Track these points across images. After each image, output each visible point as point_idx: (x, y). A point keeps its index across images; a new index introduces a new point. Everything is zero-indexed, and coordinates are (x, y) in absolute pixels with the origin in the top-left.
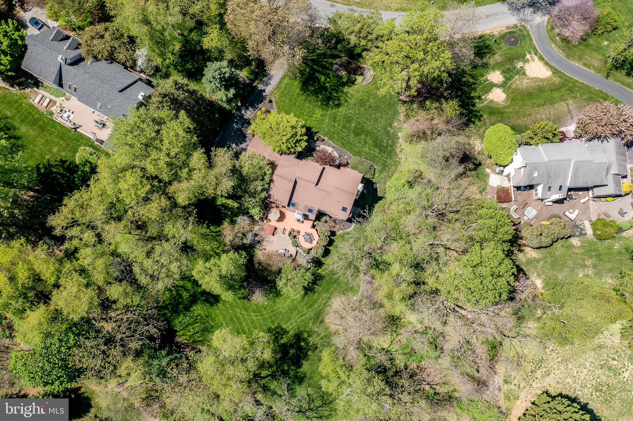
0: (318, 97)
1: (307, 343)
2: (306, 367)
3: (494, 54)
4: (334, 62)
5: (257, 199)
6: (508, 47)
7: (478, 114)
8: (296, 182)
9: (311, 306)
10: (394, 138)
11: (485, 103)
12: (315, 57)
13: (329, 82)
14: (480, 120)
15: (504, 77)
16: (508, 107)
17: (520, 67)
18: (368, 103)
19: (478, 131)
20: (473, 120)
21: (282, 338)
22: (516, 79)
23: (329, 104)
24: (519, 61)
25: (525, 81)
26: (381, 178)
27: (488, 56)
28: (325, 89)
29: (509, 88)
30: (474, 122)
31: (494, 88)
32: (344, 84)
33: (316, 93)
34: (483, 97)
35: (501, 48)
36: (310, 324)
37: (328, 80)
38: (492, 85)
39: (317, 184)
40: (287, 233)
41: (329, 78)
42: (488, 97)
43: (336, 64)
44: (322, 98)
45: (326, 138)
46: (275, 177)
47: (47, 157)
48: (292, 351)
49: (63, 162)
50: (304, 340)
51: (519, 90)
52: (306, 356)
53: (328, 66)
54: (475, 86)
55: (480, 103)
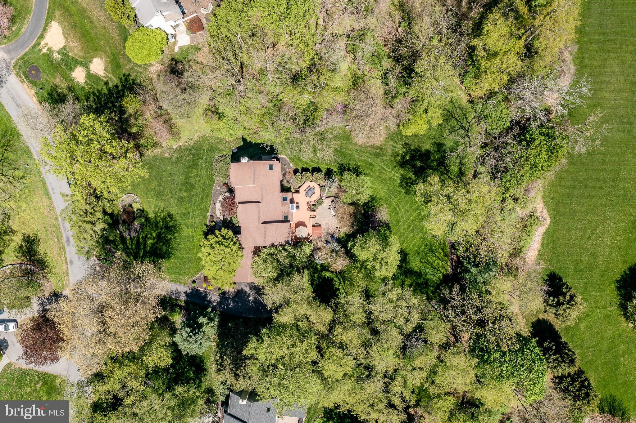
0: (171, 239)
1: (406, 153)
2: (427, 146)
3: (55, 85)
4: (128, 237)
5: (295, 252)
6: (42, 74)
7: (123, 79)
8: (265, 222)
9: (371, 164)
10: (181, 151)
11: (110, 76)
12: (132, 257)
13: (151, 235)
14: (129, 75)
15: (75, 66)
16: (105, 52)
17: (59, 54)
18: (157, 188)
19: (141, 73)
20: (131, 81)
21: (410, 178)
22: (73, 54)
23: (173, 226)
24: (53, 58)
25: (72, 45)
26: (225, 147)
27: (60, 91)
28: (159, 235)
29: (85, 58)
30: (134, 80)
31: (91, 72)
32: (147, 219)
33: (167, 242)
34: (105, 80)
35: (47, 81)
36: (388, 158)
37: (149, 236)
38: (90, 76)
39: (258, 202)
40: (313, 213)
41: (146, 236)
42: (104, 75)
43: (129, 235)
44: (170, 234)
45: (208, 214)
46: (268, 244)
48: (418, 164)
50: (403, 157)
51: (83, 47)
52: (417, 150)
53: (135, 242)
54: (96, 92)
55: (112, 81)
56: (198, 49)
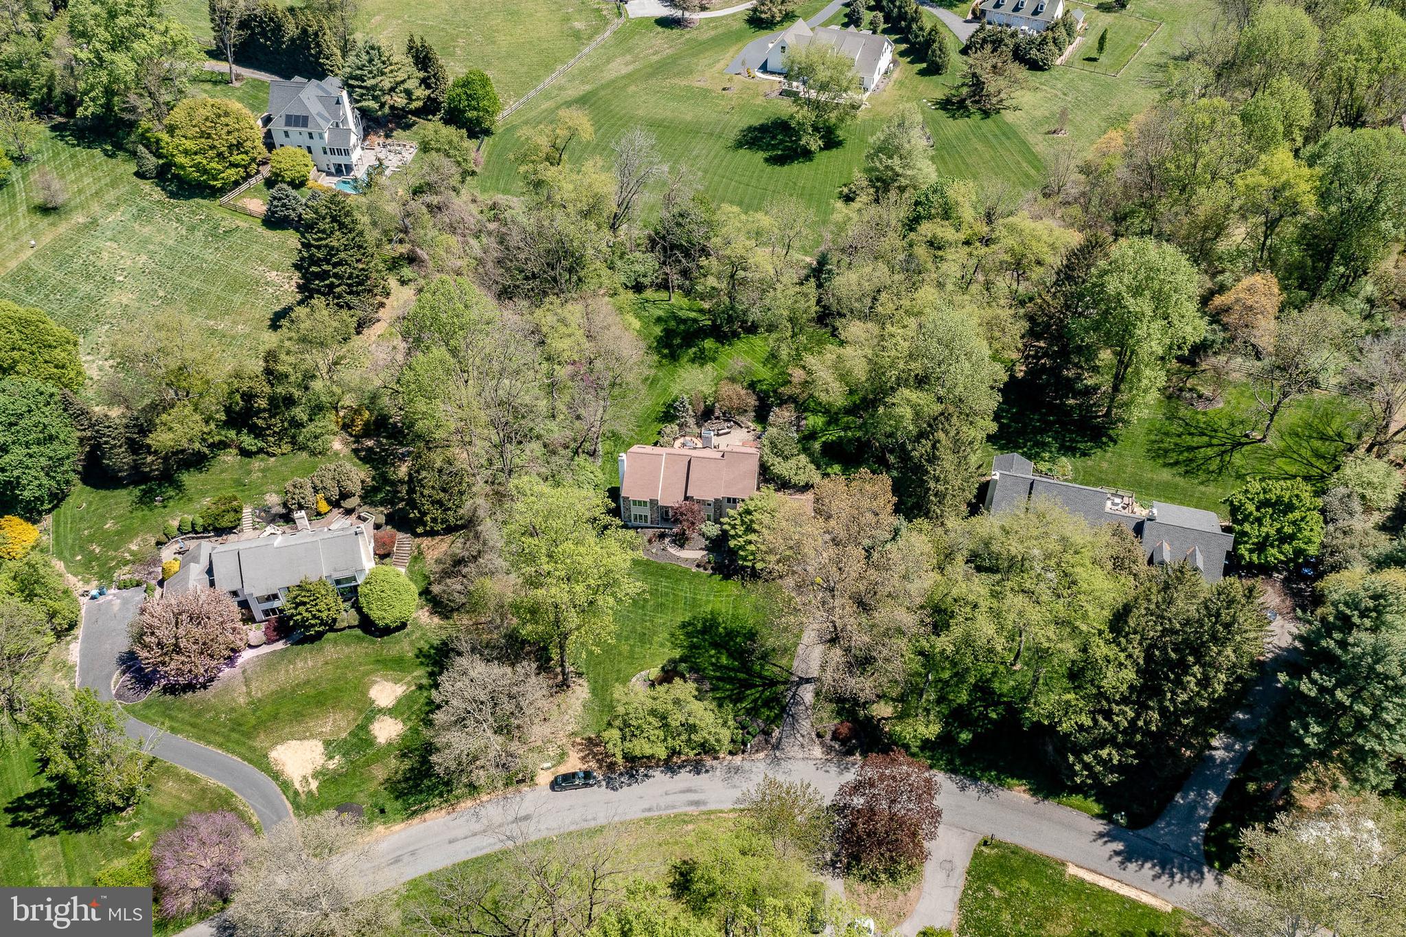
0: (725, 628)
1: (659, 352)
2: (658, 330)
3: (387, 781)
6: (356, 800)
7: (423, 660)
11: (409, 678)
12: (748, 692)
13: (712, 656)
14: (420, 650)
15: (368, 732)
16: (367, 674)
17: (331, 758)
19: (424, 634)
20: (433, 651)
21: (695, 353)
22: (345, 730)
23: (704, 623)
24: (335, 770)
25: (327, 729)
27: (399, 776)
28: (715, 645)
29: (360, 711)
30: (432, 647)
31: (390, 706)
32: (683, 659)
33: (731, 634)
34: (413, 688)
35: (371, 795)
36: (661, 373)
37: (713, 661)
38: (395, 711)
39: (689, 462)
41: (713, 664)
42: (405, 688)
44: (717, 629)
45: (694, 569)
47: (1109, 454)
48: (677, 341)
49: (1084, 454)
50: (665, 356)
51: (342, 709)
52: (659, 340)
53: (721, 684)
54: (427, 708)
55: (420, 677)
56: (419, 556)
